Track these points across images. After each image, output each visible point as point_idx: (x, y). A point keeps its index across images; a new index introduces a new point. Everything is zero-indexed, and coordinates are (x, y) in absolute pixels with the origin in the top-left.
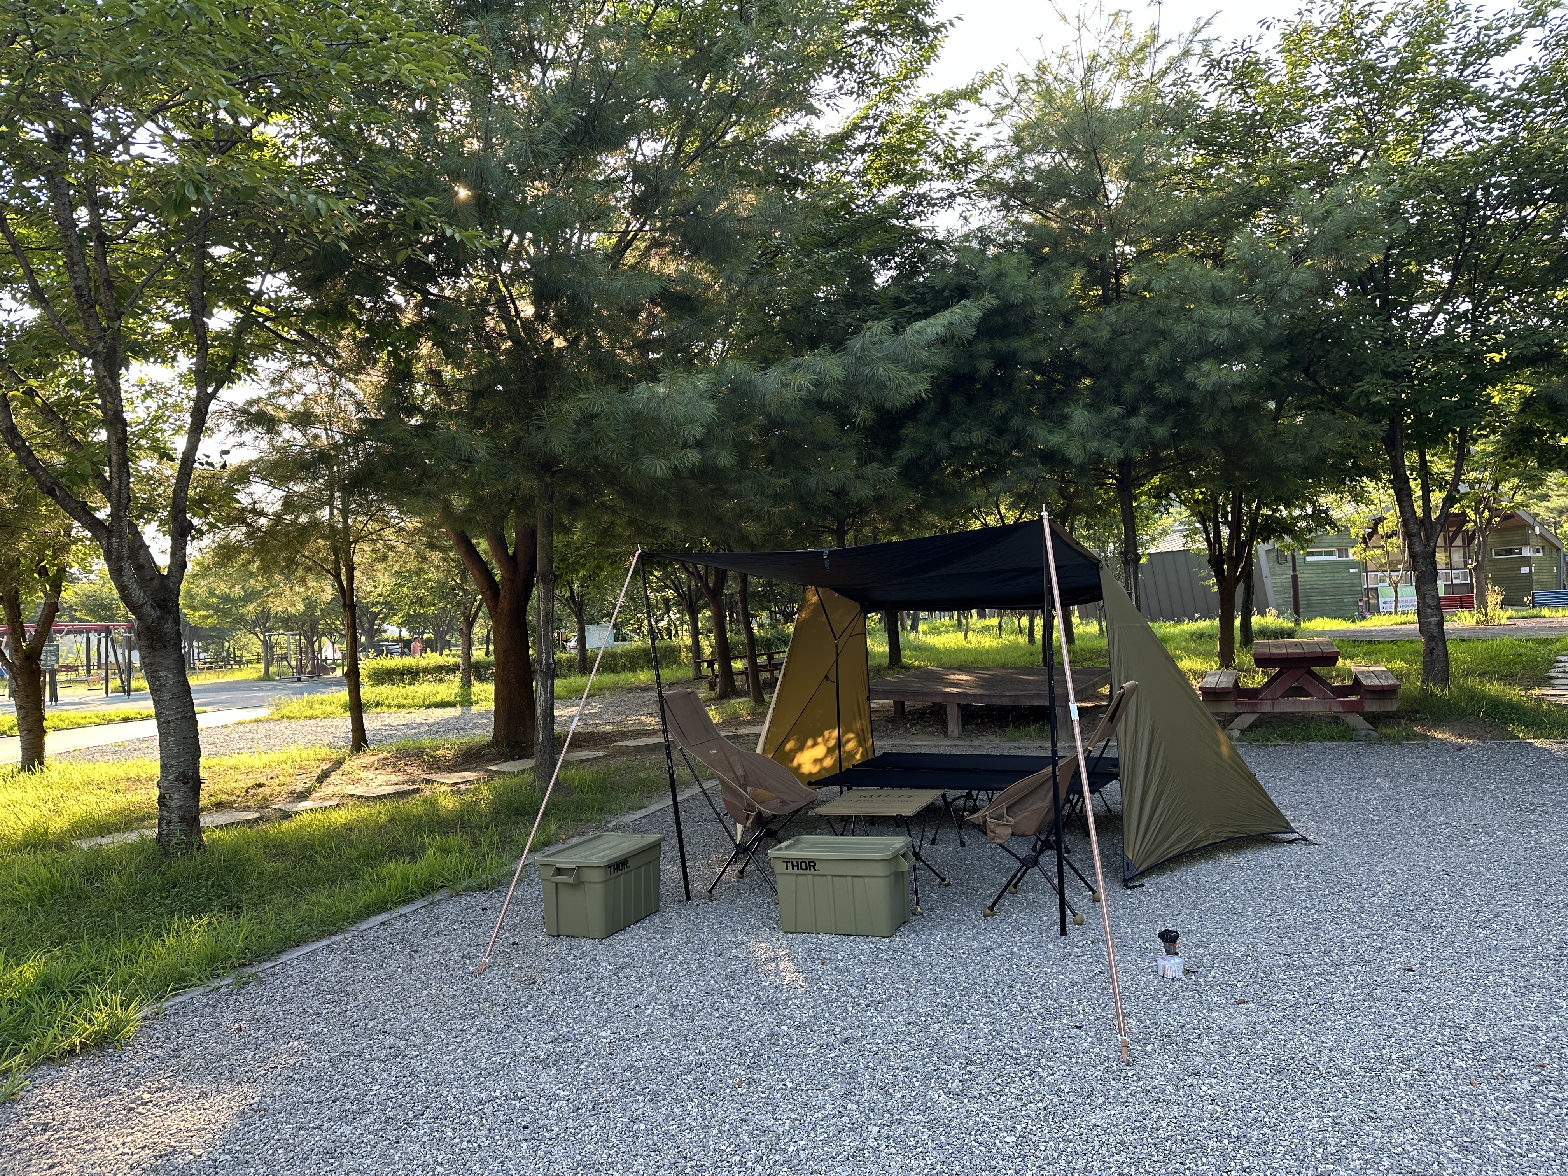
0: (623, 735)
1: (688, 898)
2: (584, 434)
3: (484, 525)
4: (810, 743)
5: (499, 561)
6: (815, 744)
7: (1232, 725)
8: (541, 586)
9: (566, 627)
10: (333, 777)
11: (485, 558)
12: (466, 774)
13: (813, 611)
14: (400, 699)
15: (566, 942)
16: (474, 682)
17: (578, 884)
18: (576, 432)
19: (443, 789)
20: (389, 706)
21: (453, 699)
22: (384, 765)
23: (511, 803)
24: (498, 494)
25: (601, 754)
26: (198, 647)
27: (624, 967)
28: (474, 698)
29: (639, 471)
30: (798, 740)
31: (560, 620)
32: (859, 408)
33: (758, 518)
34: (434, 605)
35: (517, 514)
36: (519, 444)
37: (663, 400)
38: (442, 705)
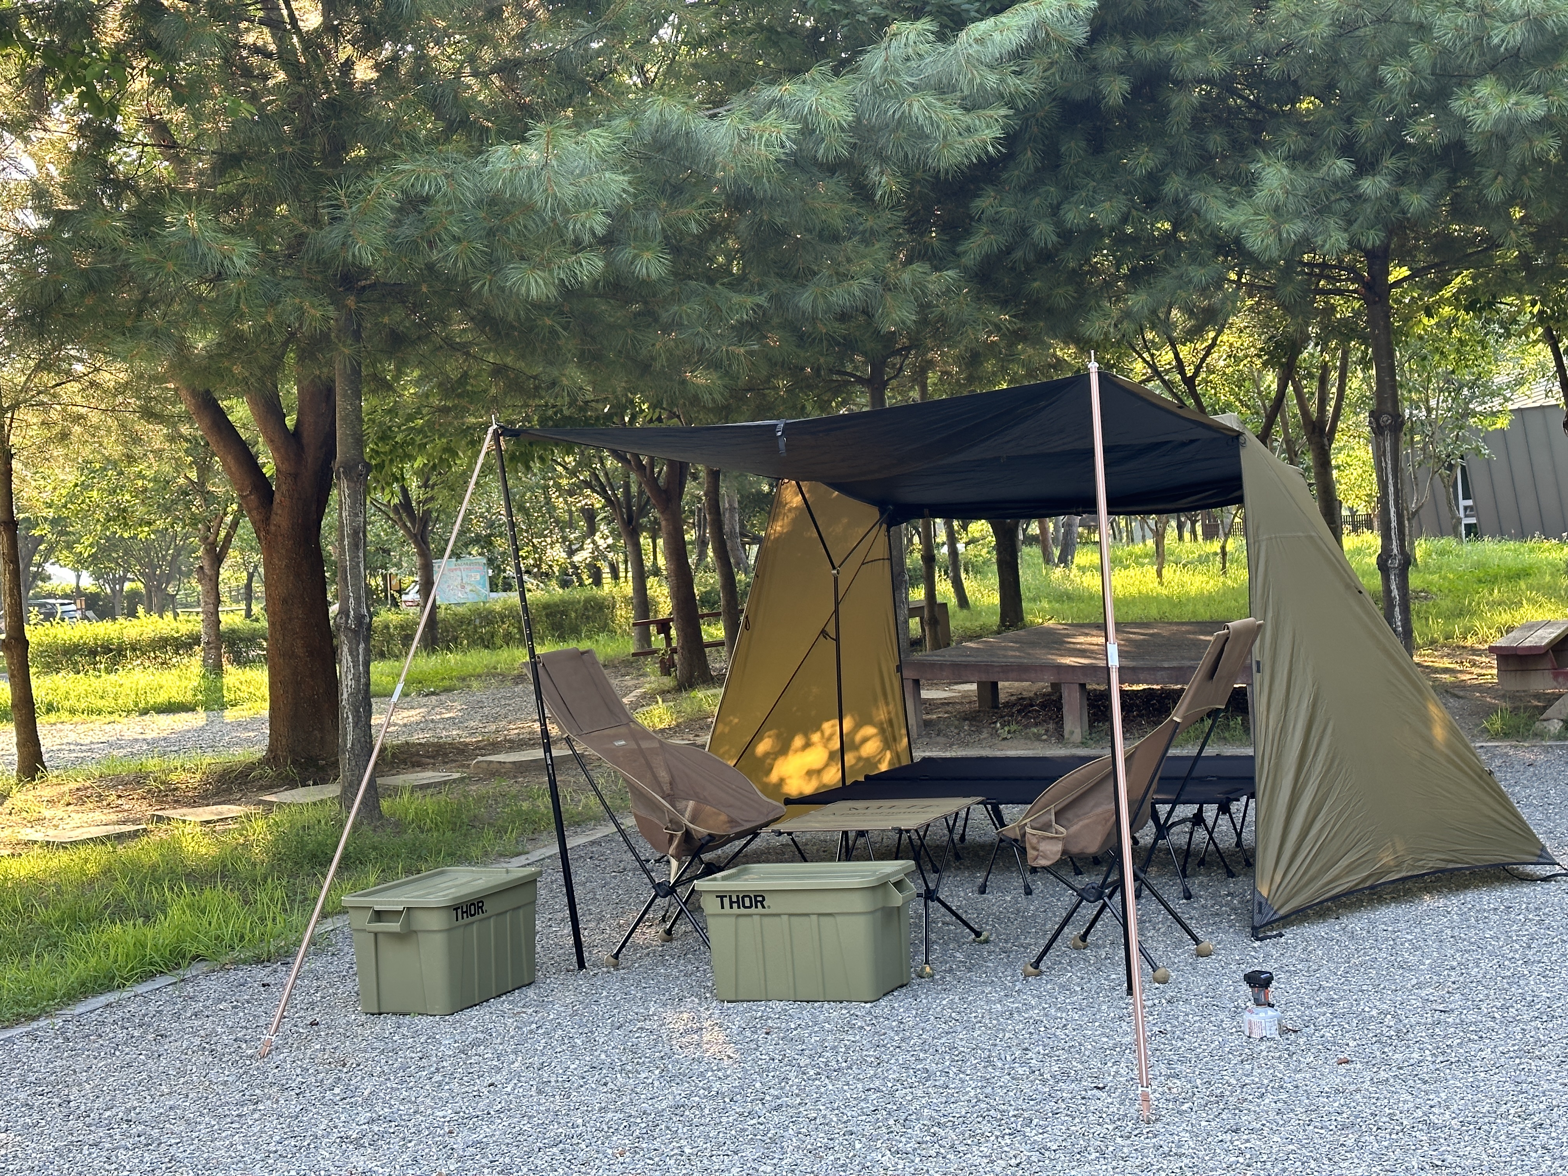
0: (495, 747)
1: (581, 965)
2: (407, 230)
3: (245, 380)
4: (798, 741)
5: (270, 441)
6: (808, 745)
7: (1548, 713)
8: (344, 484)
9: (398, 565)
11: (244, 435)
12: (224, 808)
13: (794, 521)
14: (91, 698)
15: (391, 1021)
16: (227, 666)
17: (407, 935)
18: (397, 223)
19: (188, 829)
20: (72, 711)
21: (189, 697)
22: (80, 798)
23: (302, 844)
24: (267, 329)
25: (456, 776)
27: (475, 1044)
28: (228, 696)
29: (502, 289)
30: (778, 737)
31: (387, 552)
32: (882, 173)
33: (714, 364)
34: (149, 524)
35: (301, 359)
36: (300, 244)
37: (534, 174)
38: (171, 708)
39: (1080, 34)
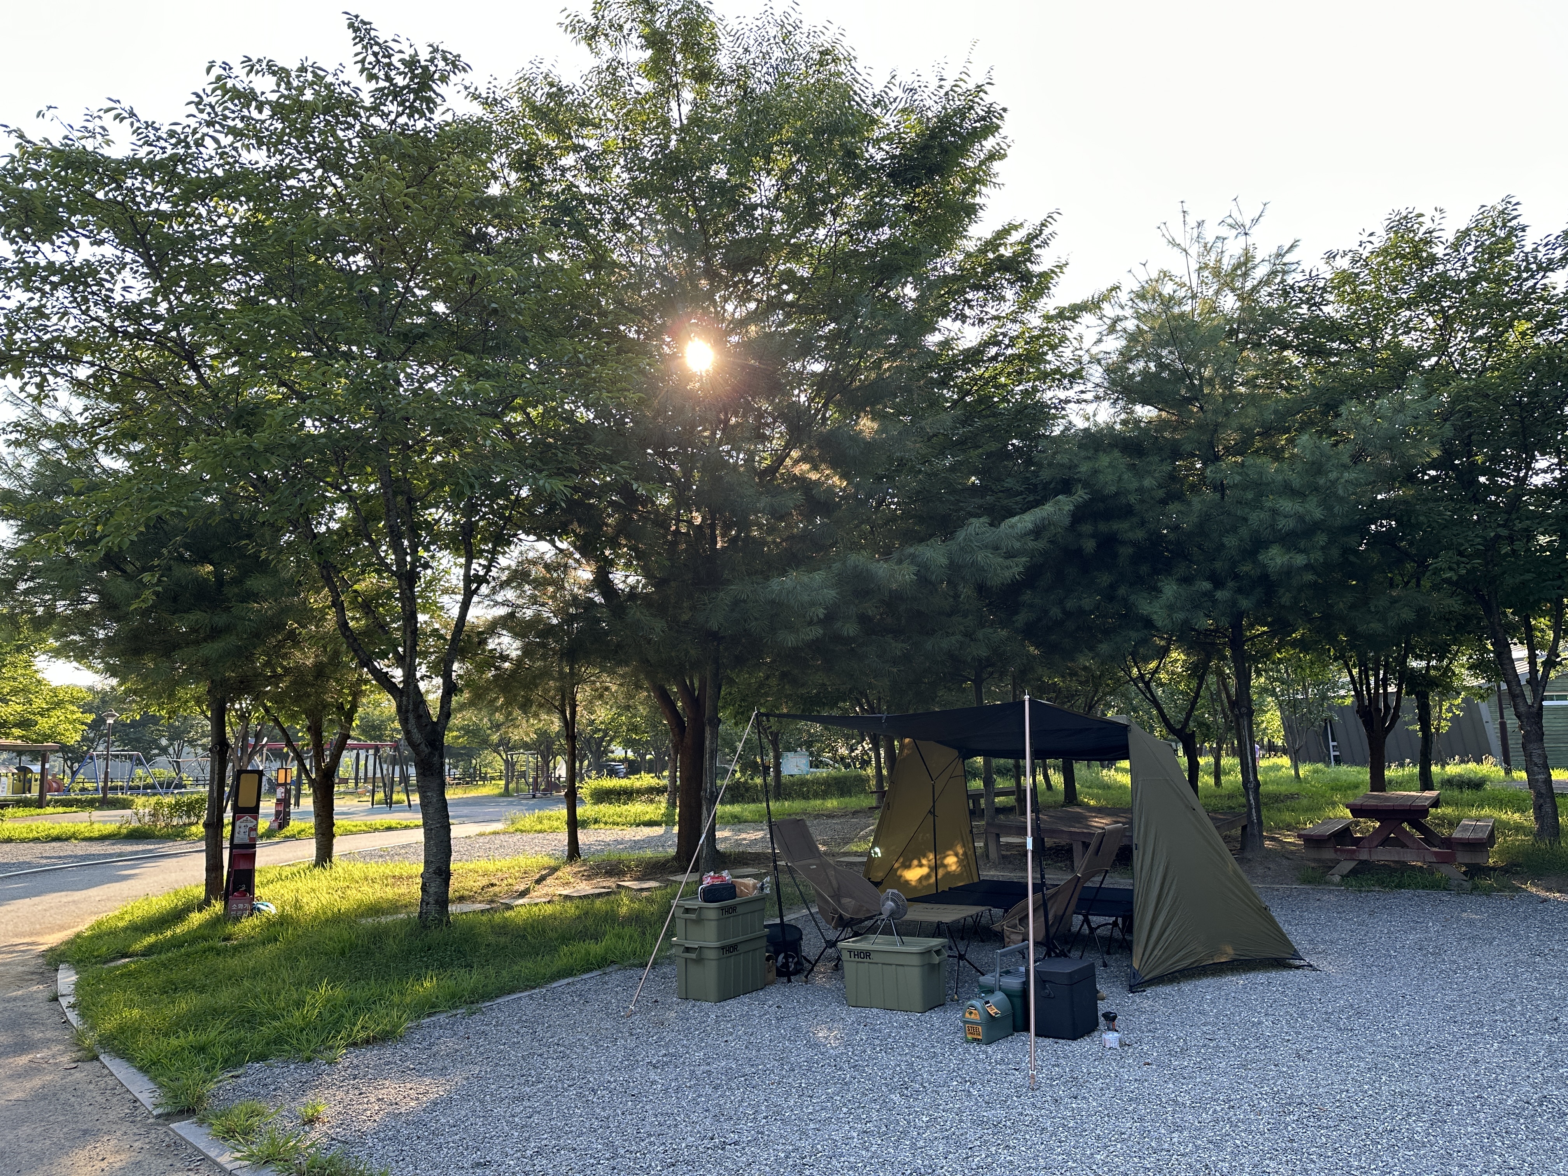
7: (1333, 870)
8: (708, 728)
10: (549, 881)
12: (650, 882)
14: (615, 817)
15: (691, 1003)
17: (700, 960)
19: (629, 893)
20: (606, 823)
21: (659, 818)
22: (589, 873)
25: (762, 871)
26: (450, 764)
38: (651, 824)
39: (1067, 521)
